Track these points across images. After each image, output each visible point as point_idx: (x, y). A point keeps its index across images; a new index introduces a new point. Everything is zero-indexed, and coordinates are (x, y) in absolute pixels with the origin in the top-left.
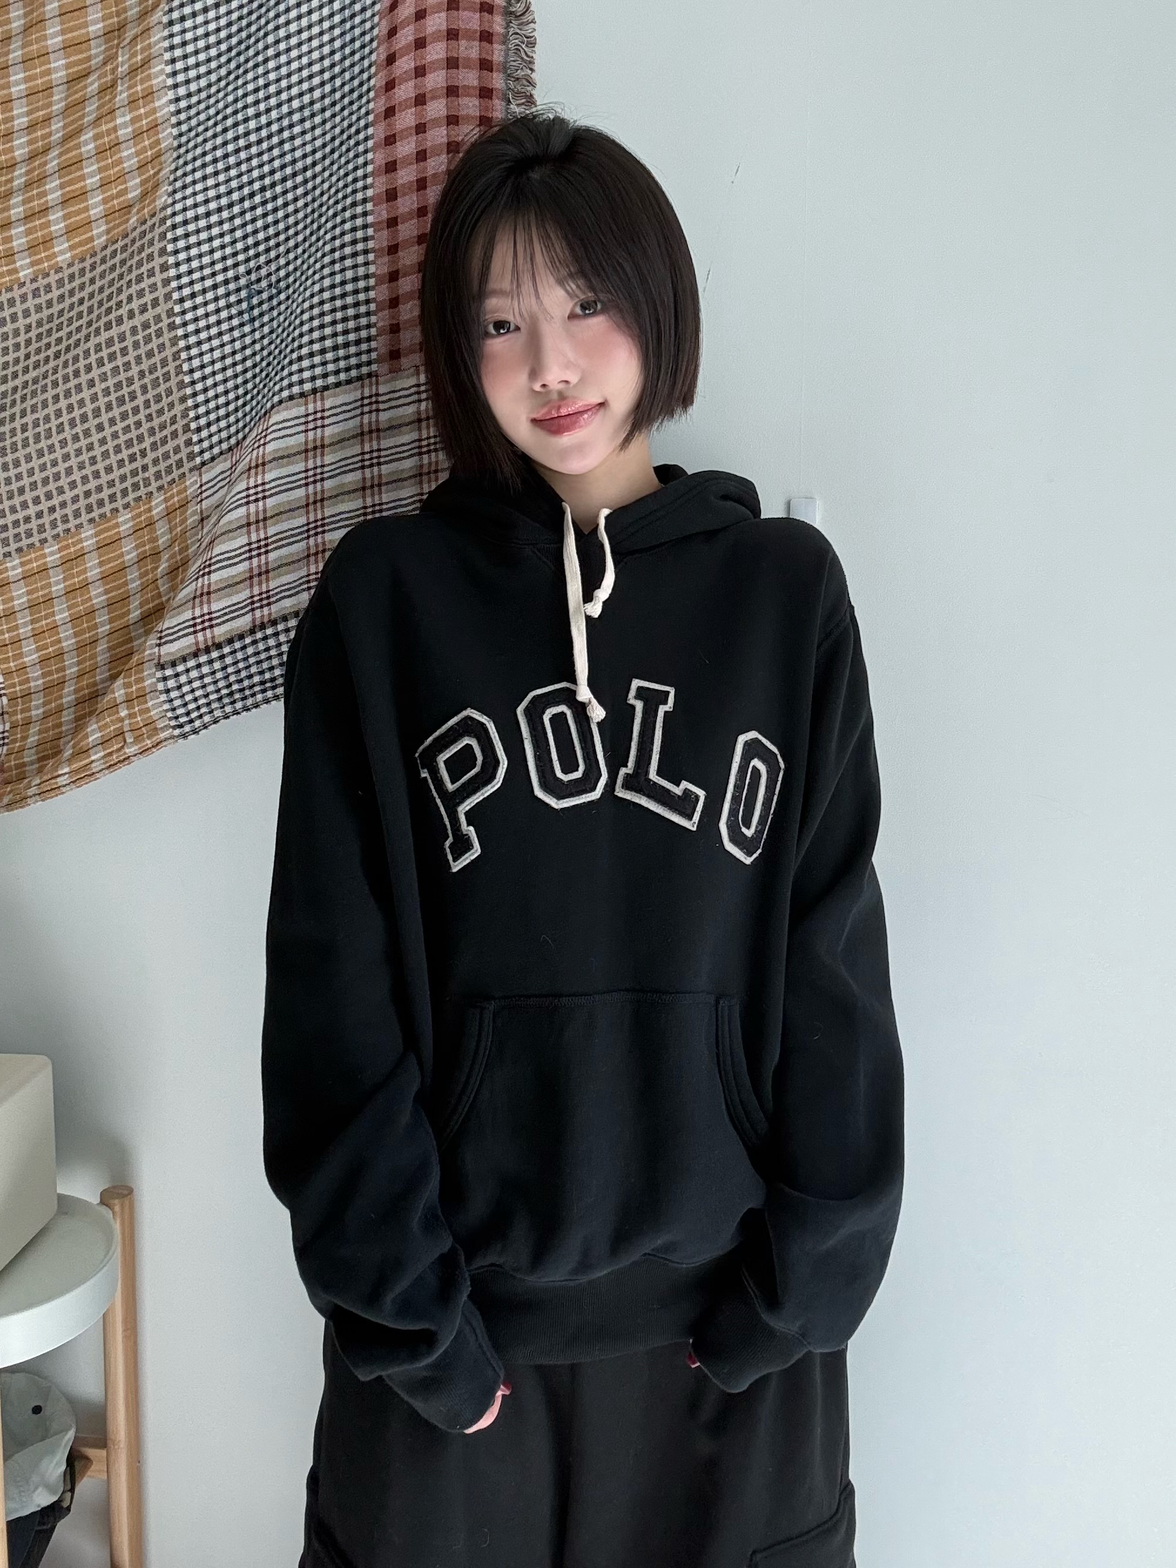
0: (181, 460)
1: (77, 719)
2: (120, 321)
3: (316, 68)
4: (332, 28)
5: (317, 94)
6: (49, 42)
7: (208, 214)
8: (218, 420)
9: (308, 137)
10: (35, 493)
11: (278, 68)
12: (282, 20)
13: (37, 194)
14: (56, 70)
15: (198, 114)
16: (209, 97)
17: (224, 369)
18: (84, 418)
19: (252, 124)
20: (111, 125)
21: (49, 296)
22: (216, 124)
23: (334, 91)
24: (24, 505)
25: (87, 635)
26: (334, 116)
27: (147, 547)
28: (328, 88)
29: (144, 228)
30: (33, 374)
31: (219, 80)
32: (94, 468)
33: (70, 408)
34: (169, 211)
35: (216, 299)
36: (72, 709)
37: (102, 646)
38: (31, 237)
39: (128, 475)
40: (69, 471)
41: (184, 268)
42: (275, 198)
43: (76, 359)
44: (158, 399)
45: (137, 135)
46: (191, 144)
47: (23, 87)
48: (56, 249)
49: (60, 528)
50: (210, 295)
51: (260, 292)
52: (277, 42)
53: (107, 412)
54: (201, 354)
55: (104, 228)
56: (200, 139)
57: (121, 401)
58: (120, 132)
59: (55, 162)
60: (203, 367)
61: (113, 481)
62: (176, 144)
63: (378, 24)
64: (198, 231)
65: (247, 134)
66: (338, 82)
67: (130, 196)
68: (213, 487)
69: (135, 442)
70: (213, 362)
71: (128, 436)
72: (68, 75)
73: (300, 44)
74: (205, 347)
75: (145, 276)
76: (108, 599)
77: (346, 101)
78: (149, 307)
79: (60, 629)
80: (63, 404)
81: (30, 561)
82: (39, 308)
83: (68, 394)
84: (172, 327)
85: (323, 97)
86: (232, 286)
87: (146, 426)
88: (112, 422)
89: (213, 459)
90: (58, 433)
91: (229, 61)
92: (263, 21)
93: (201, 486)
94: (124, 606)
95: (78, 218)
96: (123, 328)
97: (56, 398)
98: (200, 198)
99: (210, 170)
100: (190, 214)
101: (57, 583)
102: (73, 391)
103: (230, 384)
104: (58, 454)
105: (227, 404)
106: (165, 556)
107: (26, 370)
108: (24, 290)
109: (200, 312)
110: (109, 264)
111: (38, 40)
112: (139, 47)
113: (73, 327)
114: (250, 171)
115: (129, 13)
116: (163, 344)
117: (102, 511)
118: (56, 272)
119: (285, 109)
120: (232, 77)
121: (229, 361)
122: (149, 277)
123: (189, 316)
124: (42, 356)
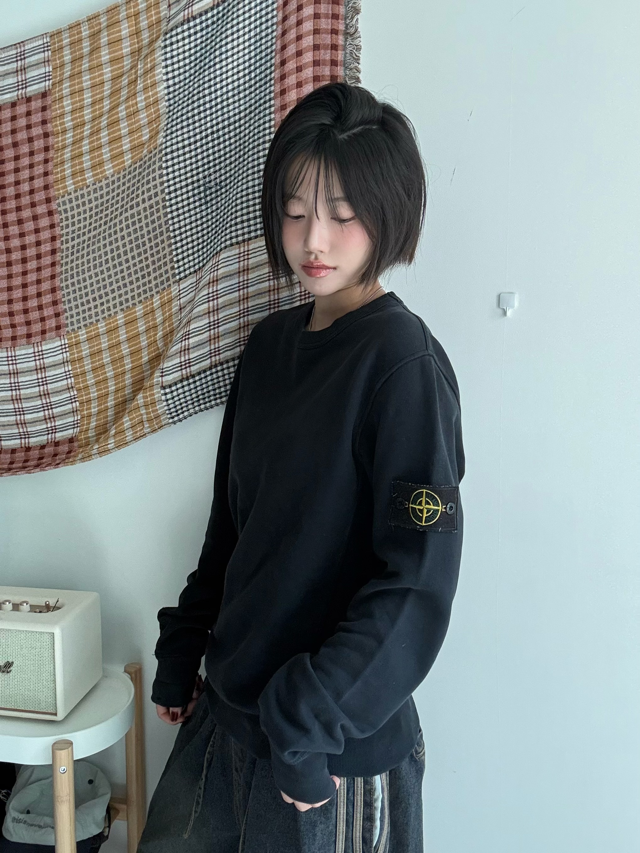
0: (169, 277)
1: (116, 414)
2: (138, 205)
3: (241, 67)
4: (250, 46)
5: (242, 81)
6: (103, 59)
7: (184, 147)
8: (188, 256)
9: (237, 105)
10: (94, 296)
11: (221, 68)
12: (224, 42)
13: (97, 139)
14: (106, 73)
15: (179, 94)
16: (185, 85)
17: (191, 229)
18: (119, 256)
19: (207, 99)
20: (134, 101)
21: (102, 192)
22: (188, 99)
23: (250, 80)
24: (88, 302)
25: (120, 370)
26: (251, 93)
27: (151, 323)
28: (247, 78)
29: (150, 155)
30: (93, 233)
31: (190, 76)
32: (124, 282)
33: (112, 251)
34: (164, 146)
35: (188, 192)
36: (113, 408)
37: (128, 376)
38: (92, 162)
39: (141, 285)
40: (111, 284)
41: (171, 176)
42: (219, 138)
43: (115, 225)
44: (157, 245)
45: (147, 107)
46: (176, 110)
47: (89, 82)
48: (106, 168)
49: (106, 315)
50: (184, 190)
51: (210, 188)
52: (221, 54)
53: (131, 252)
54: (179, 221)
55: (130, 156)
56: (180, 107)
57: (138, 247)
58: (139, 105)
59: (105, 122)
60: (180, 228)
61: (134, 289)
62: (167, 110)
63: (275, 43)
64: (179, 156)
65: (205, 104)
66: (253, 75)
67: (143, 139)
68: (186, 291)
69: (145, 268)
70: (185, 226)
71: (141, 265)
72: (112, 76)
73: (233, 55)
74: (182, 217)
75: (151, 180)
76: (130, 351)
77: (258, 85)
78: (153, 197)
79: (106, 367)
80: (108, 248)
81: (91, 331)
82: (96, 199)
83: (111, 243)
84: (165, 207)
85: (245, 83)
86: (196, 185)
87: (150, 259)
88: (133, 258)
89: (186, 277)
90: (106, 264)
91: (196, 65)
92: (213, 43)
93: (179, 291)
94: (139, 355)
95: (117, 151)
96: (139, 208)
97: (105, 246)
98: (180, 138)
99: (185, 123)
100: (175, 147)
101: (104, 342)
102: (114, 242)
103: (195, 237)
104: (106, 274)
105: (193, 247)
106: (160, 328)
107: (90, 231)
108: (89, 189)
109: (179, 199)
110: (133, 175)
111: (97, 58)
112: (149, 60)
113: (114, 208)
114: (206, 123)
115: (144, 42)
116: (160, 216)
117: (127, 305)
118: (106, 179)
119: (224, 90)
120: (197, 74)
121: (194, 225)
122: (153, 181)
123: (173, 201)
124: (98, 223)
